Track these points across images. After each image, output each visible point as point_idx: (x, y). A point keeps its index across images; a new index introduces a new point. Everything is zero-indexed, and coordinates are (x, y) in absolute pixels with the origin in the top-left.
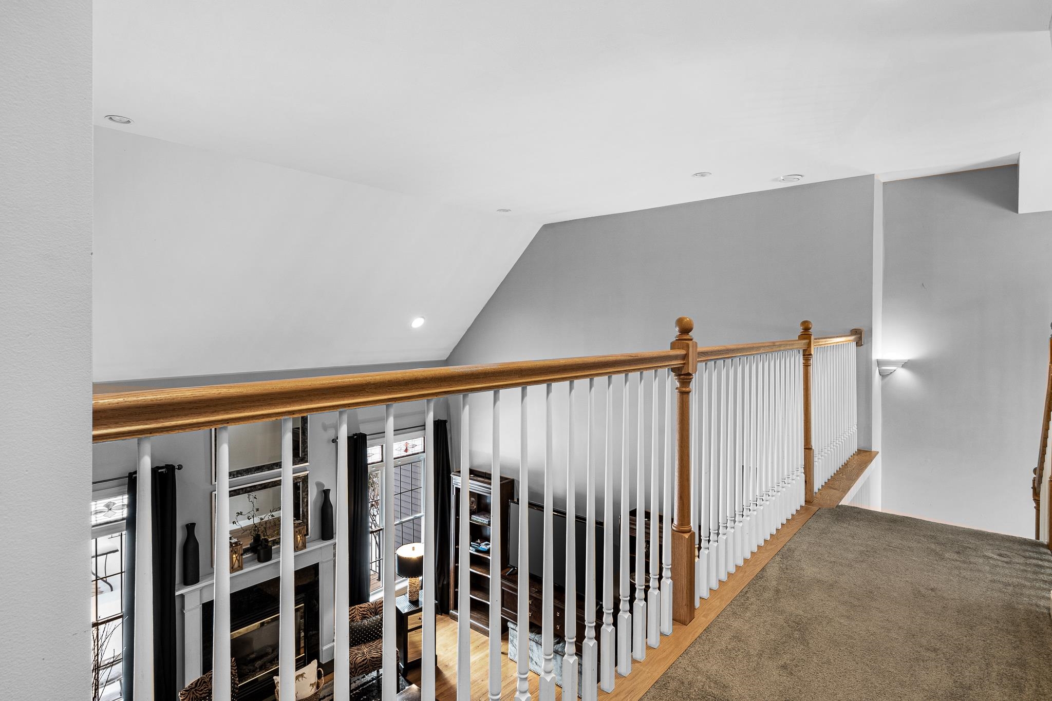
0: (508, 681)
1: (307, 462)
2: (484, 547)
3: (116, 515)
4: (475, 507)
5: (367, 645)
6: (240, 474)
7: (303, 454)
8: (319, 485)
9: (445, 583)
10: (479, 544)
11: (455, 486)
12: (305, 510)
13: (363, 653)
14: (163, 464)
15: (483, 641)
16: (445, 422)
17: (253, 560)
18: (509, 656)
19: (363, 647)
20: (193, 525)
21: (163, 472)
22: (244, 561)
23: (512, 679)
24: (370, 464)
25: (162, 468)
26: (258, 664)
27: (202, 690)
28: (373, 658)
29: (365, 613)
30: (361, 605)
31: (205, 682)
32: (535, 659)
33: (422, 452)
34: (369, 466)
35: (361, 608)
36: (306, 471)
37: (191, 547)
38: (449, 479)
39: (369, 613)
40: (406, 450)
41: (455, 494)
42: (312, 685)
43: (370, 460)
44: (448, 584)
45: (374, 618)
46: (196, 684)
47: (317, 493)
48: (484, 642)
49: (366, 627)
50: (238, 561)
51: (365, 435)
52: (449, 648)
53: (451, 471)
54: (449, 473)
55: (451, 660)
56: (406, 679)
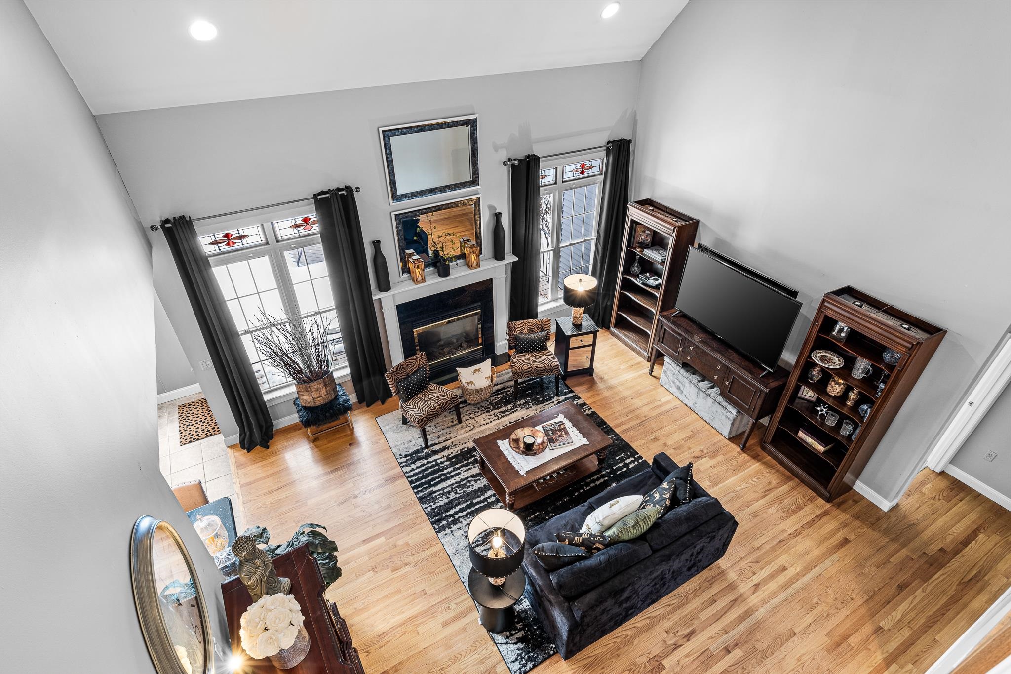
0: (656, 404)
1: (478, 184)
2: (652, 282)
3: (314, 228)
4: (649, 240)
5: (533, 354)
6: (415, 196)
7: (474, 177)
8: (491, 208)
9: (609, 303)
10: (648, 278)
11: (631, 217)
12: (478, 232)
13: (529, 361)
14: (342, 186)
15: (637, 362)
16: (629, 142)
17: (434, 273)
18: (660, 381)
19: (529, 355)
20: (378, 242)
21: (343, 194)
22: (425, 274)
23: (660, 403)
24: (542, 186)
25: (342, 190)
26: (446, 349)
27: (402, 373)
28: (537, 367)
29: (532, 327)
30: (529, 321)
31: (403, 368)
32: (685, 392)
33: (599, 175)
34: (541, 188)
35: (529, 323)
36: (478, 194)
37: (379, 260)
38: (625, 210)
39: (536, 329)
40: (582, 173)
41: (629, 225)
42: (487, 378)
43: (542, 182)
44: (612, 306)
45: (540, 334)
46: (397, 369)
47: (490, 216)
48: (638, 364)
49: (533, 340)
50: (421, 276)
51: (539, 158)
52: (606, 363)
53: (629, 201)
54: (626, 202)
55: (606, 374)
56: (565, 383)
